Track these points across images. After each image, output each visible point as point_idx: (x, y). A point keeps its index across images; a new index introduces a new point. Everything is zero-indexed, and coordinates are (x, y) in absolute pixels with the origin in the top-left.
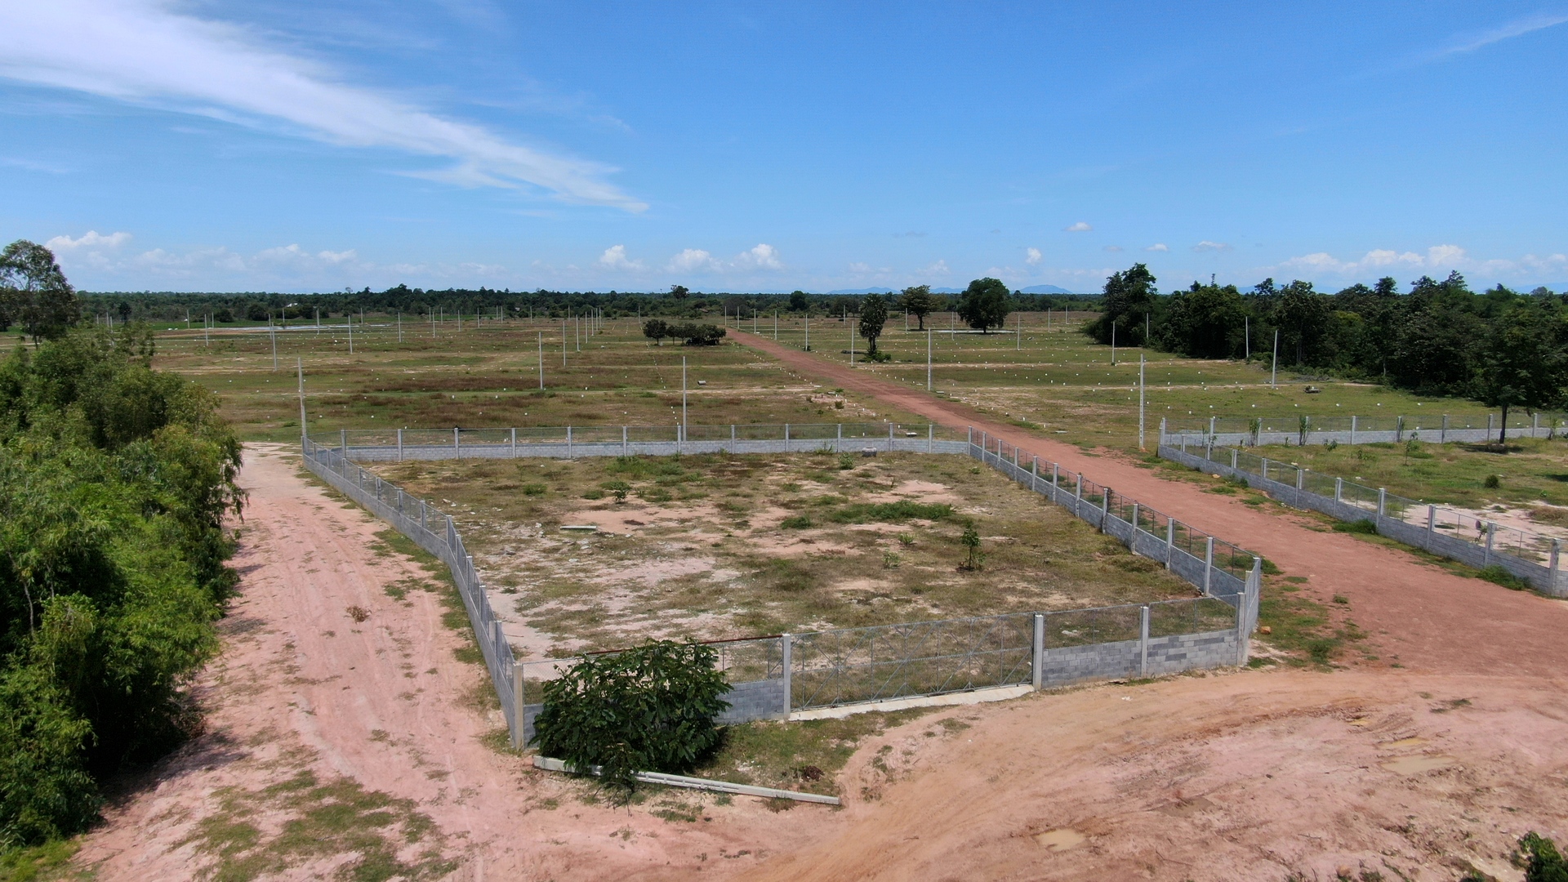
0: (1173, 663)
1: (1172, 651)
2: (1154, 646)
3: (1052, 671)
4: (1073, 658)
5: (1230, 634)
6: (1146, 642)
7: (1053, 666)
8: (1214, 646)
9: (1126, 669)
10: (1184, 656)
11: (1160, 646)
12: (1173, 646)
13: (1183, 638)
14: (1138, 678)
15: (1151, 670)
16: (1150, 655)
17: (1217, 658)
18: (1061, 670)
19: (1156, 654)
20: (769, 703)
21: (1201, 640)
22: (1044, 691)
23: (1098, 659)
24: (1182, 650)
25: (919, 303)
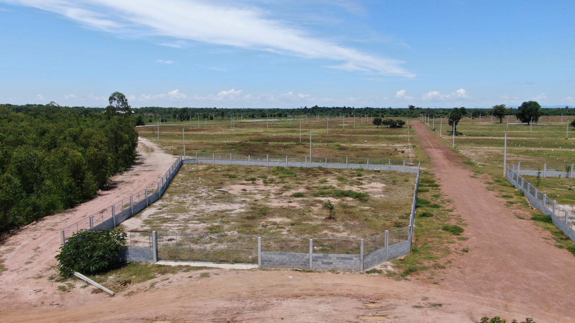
0: (326, 266)
1: (325, 260)
2: (316, 257)
3: (266, 261)
4: (276, 257)
5: (356, 256)
6: (311, 255)
7: (266, 259)
8: (347, 261)
9: (302, 265)
10: (332, 263)
11: (319, 257)
12: (326, 258)
13: (330, 255)
14: (308, 270)
15: (314, 267)
16: (313, 260)
17: (349, 267)
18: (270, 261)
19: (317, 261)
20: (148, 256)
21: (340, 258)
22: (261, 268)
23: (288, 259)
24: (330, 261)
25: (500, 112)
